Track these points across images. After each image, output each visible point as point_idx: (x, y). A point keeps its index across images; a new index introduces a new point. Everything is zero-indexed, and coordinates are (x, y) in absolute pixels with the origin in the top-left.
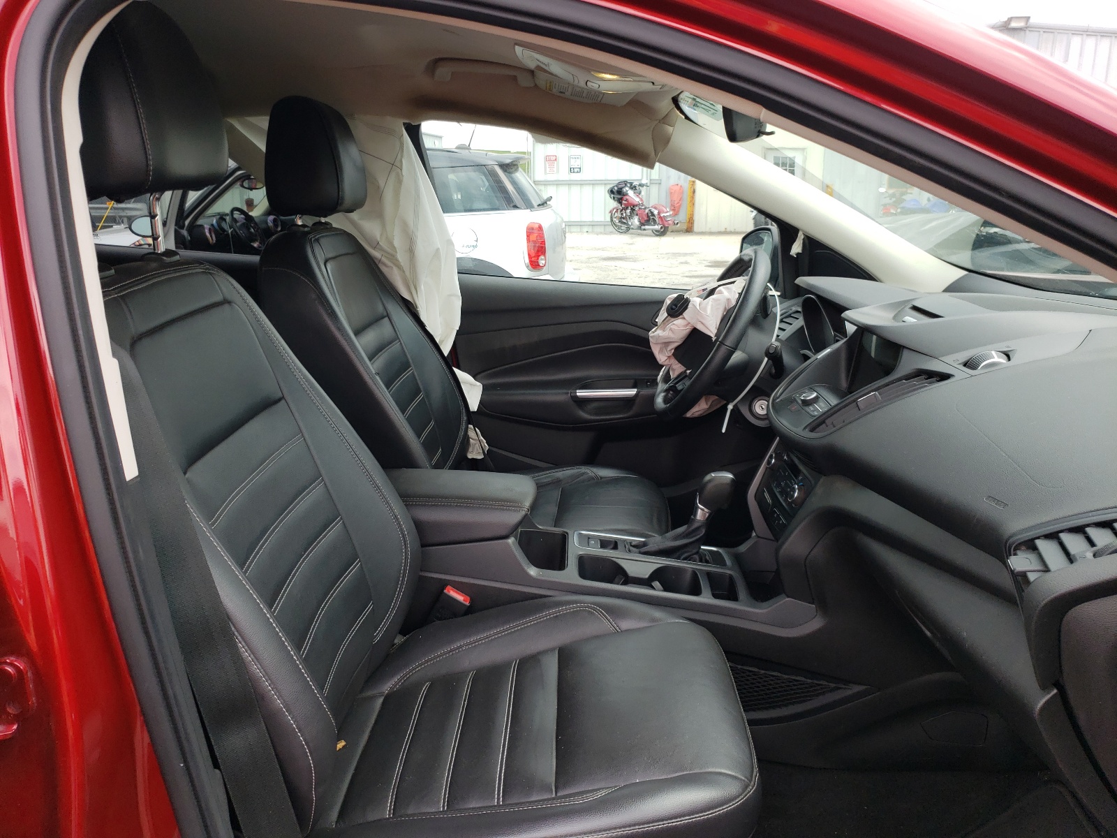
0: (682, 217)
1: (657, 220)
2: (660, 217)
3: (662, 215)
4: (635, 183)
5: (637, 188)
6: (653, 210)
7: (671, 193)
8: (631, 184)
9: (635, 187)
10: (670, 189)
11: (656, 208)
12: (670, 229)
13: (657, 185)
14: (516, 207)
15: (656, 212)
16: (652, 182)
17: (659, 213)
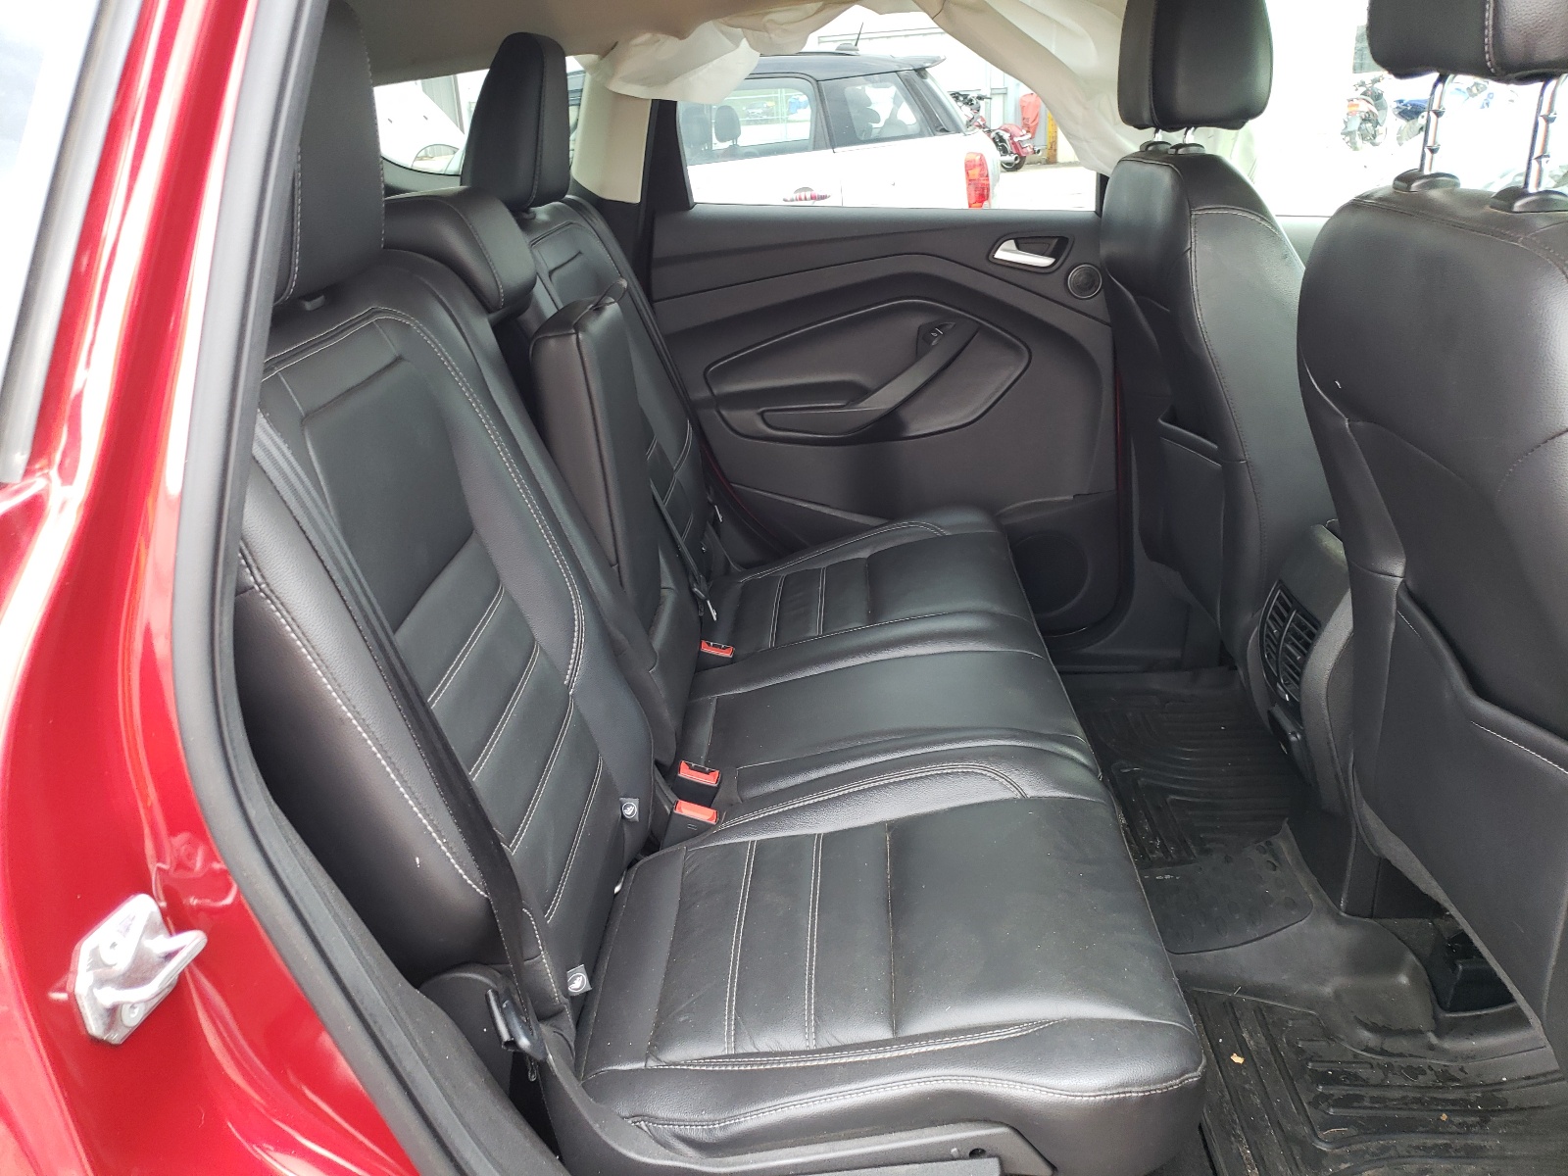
0: (1040, 142)
1: (1009, 148)
2: (1014, 143)
3: (1016, 140)
4: (972, 95)
5: (974, 102)
6: (1002, 133)
7: (1023, 107)
8: (965, 96)
9: (971, 100)
10: (1022, 101)
11: (1006, 130)
12: (1028, 160)
13: (1001, 97)
14: (945, 131)
15: (1006, 136)
16: (993, 92)
17: (1011, 137)
